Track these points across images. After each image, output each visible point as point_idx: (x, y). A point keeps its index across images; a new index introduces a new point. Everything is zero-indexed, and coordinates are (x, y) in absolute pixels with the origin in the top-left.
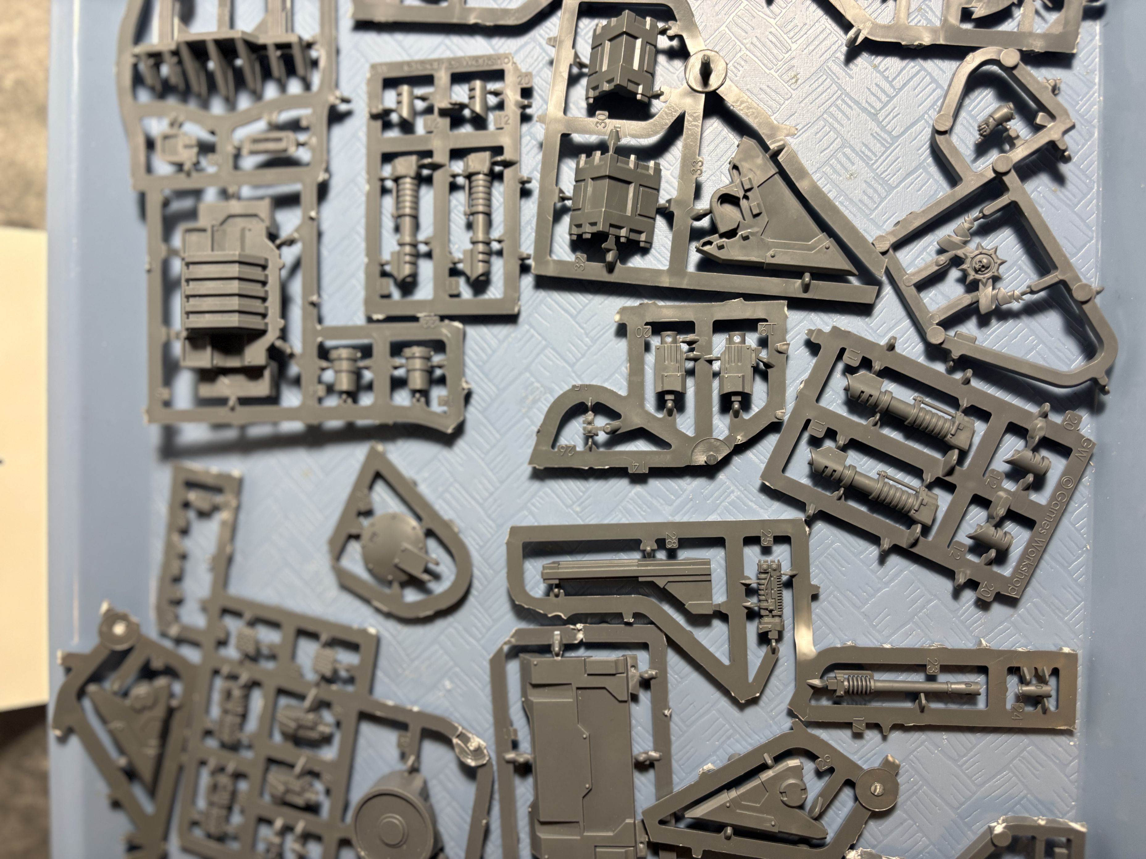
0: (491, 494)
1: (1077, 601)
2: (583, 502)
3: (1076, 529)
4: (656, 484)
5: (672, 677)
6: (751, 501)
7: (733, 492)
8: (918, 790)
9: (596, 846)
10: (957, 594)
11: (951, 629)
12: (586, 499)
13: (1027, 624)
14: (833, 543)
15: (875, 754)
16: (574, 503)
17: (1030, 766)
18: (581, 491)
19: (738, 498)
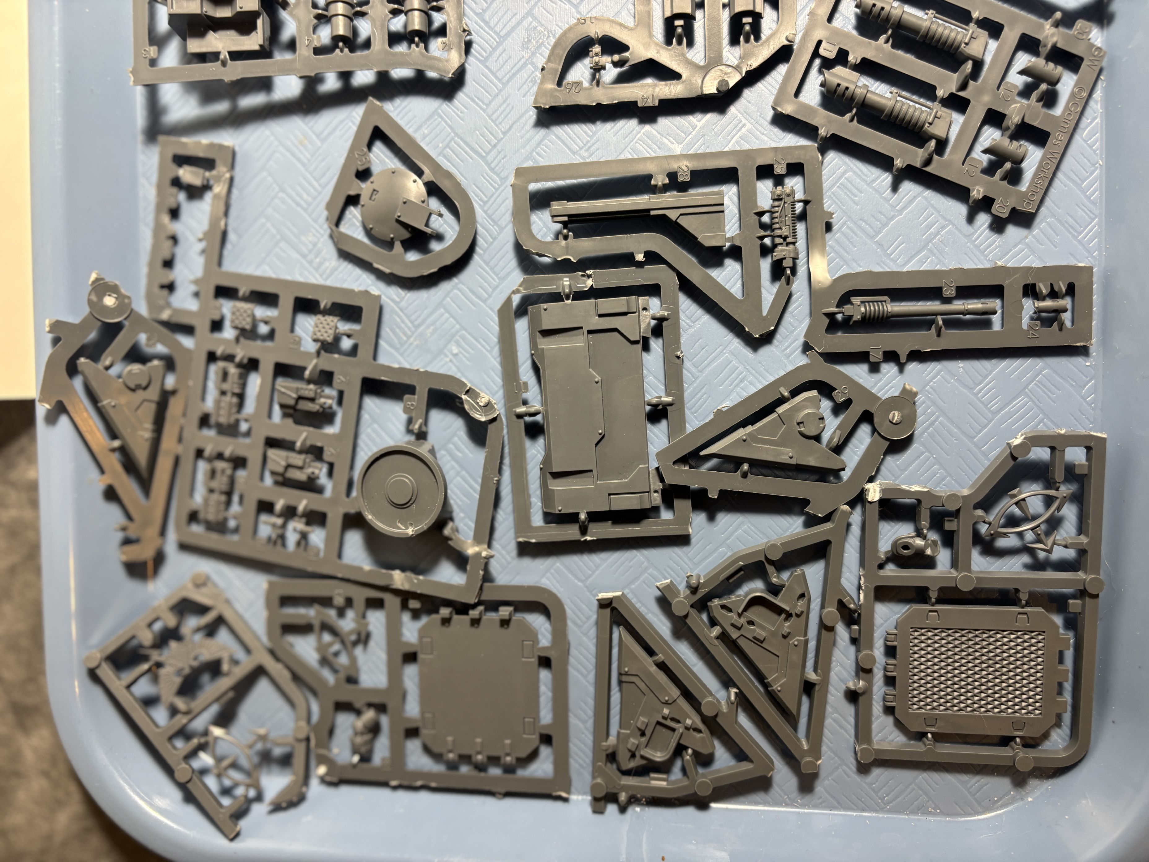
0: (495, 146)
1: (1090, 218)
2: (590, 147)
3: (1088, 145)
4: (664, 122)
5: (684, 320)
6: (763, 134)
7: (744, 125)
8: (935, 421)
9: (610, 495)
10: (971, 219)
11: (966, 254)
12: (593, 144)
13: (1041, 244)
14: (845, 172)
15: (892, 387)
16: (581, 149)
17: (1046, 390)
18: (588, 136)
19: (749, 131)
